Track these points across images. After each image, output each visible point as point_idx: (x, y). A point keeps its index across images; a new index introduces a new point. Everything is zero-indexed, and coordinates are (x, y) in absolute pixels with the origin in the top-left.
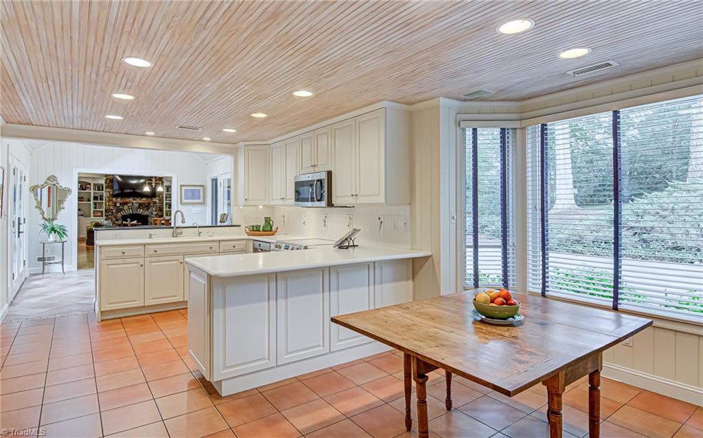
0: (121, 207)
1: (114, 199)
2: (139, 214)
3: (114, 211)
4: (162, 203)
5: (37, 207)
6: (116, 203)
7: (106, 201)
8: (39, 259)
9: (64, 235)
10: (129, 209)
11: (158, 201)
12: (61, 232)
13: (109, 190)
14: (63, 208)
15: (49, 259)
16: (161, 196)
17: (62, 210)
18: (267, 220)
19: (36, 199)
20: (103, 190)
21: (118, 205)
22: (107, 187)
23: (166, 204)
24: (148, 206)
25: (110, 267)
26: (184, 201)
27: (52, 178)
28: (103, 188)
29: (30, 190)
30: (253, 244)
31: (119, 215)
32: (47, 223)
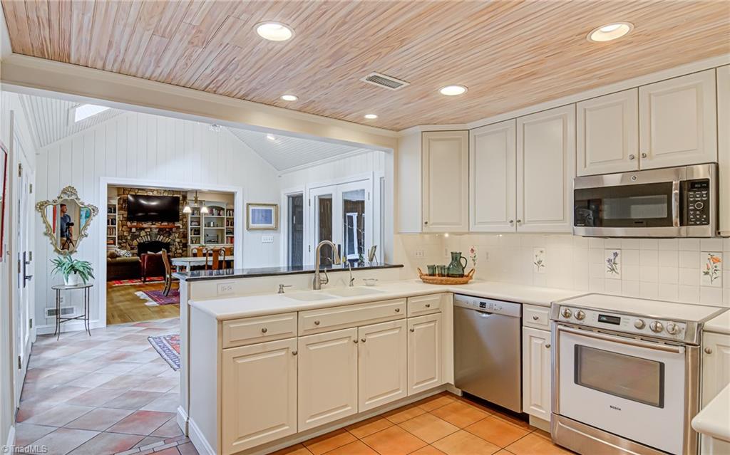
0: (137, 233)
1: (129, 224)
2: (158, 242)
3: (129, 238)
4: (186, 229)
5: (46, 234)
6: (131, 229)
7: (118, 225)
8: (50, 313)
9: (90, 277)
10: (147, 235)
11: (181, 227)
12: (83, 271)
13: (123, 212)
14: (86, 236)
15: (65, 311)
16: (185, 220)
17: (85, 239)
18: (456, 257)
19: (45, 222)
20: (115, 212)
21: (134, 230)
22: (120, 209)
23: (191, 230)
24: (168, 232)
25: (239, 361)
26: (251, 225)
27: (69, 190)
28: (115, 210)
29: (36, 207)
30: (455, 300)
31: (135, 243)
32: (62, 257)
